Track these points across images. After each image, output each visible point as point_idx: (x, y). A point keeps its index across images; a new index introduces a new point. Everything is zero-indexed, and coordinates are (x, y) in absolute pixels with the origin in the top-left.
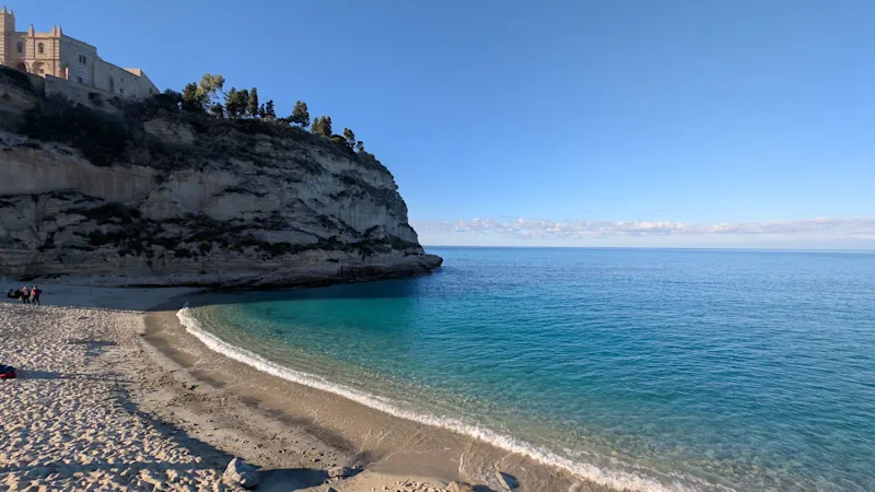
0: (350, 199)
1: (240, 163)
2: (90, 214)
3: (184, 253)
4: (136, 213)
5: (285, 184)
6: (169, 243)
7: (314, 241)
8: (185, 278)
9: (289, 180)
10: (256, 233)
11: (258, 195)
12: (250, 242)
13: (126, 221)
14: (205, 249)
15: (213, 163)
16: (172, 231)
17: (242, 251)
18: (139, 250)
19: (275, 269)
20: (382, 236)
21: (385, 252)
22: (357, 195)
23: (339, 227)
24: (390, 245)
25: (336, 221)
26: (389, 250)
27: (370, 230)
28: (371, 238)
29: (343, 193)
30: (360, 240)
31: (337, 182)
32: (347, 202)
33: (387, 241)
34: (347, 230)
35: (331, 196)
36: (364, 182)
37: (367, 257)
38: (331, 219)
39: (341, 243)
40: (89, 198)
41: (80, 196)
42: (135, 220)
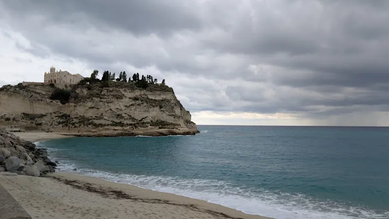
0: (135, 107)
1: (96, 99)
2: (59, 117)
3: (75, 127)
4: (69, 116)
5: (107, 104)
6: (73, 124)
7: (110, 123)
8: (74, 134)
9: (108, 103)
10: (93, 120)
11: (98, 109)
12: (92, 123)
13: (66, 118)
14: (80, 125)
15: (88, 100)
16: (75, 120)
17: (88, 126)
18: (67, 125)
19: (96, 132)
20: (149, 121)
21: (144, 127)
22: (139, 105)
23: (125, 118)
24: (149, 125)
25: (126, 115)
26: (147, 126)
27: (143, 118)
28: (142, 122)
29: (132, 105)
30: (136, 122)
31: (131, 100)
32: (133, 108)
33: (148, 123)
34: (130, 119)
35: (126, 106)
36: (148, 98)
37: (135, 129)
38: (124, 115)
39: (124, 124)
40: (61, 113)
41: (59, 113)
42: (68, 118)
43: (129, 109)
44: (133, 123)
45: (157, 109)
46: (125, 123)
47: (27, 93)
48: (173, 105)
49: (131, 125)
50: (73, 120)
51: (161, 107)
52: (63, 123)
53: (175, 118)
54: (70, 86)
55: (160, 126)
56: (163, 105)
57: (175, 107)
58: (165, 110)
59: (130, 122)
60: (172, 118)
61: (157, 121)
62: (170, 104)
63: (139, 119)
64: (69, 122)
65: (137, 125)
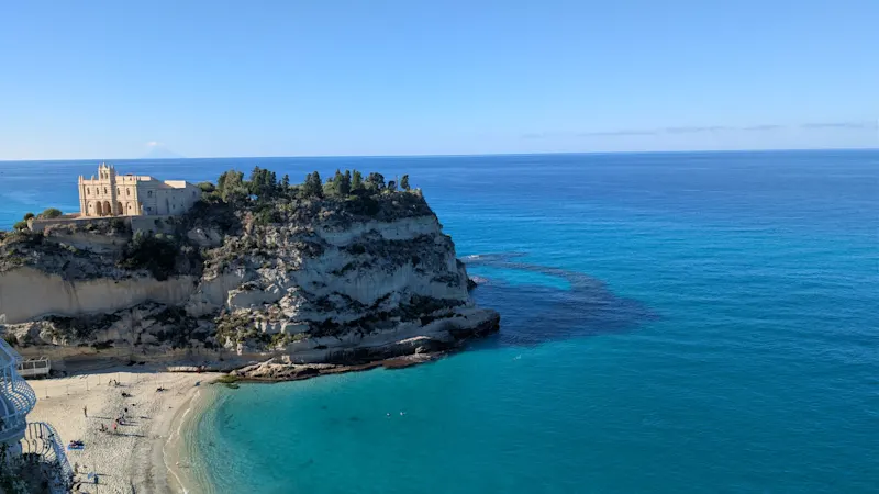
0: (356, 272)
2: (157, 318)
3: (209, 346)
4: (183, 312)
6: (201, 337)
7: (304, 328)
10: (258, 324)
11: (264, 288)
12: (254, 334)
13: (177, 319)
14: (223, 342)
15: (231, 265)
16: (203, 326)
18: (183, 342)
20: (395, 305)
21: (388, 327)
22: (366, 264)
23: (338, 306)
24: (399, 319)
25: (338, 297)
26: (395, 324)
27: (379, 301)
28: (380, 310)
29: (349, 267)
30: (364, 315)
31: (343, 253)
32: (351, 275)
33: (394, 313)
34: (349, 307)
35: (334, 272)
36: (383, 241)
37: (366, 336)
38: (332, 298)
39: (337, 324)
40: (158, 305)
41: (152, 305)
42: (183, 319)
43: (341, 280)
44: (358, 316)
45: (408, 267)
46: (341, 323)
47: (51, 258)
48: (442, 249)
49: (353, 324)
50: (197, 326)
51: (416, 261)
52: (170, 335)
53: (450, 285)
54: (170, 221)
55: (422, 315)
56: (419, 255)
57: (446, 255)
58: (425, 267)
59: (350, 317)
60: (444, 286)
61: (411, 302)
62: (434, 248)
63: (371, 304)
64: (186, 331)
65: (369, 323)
